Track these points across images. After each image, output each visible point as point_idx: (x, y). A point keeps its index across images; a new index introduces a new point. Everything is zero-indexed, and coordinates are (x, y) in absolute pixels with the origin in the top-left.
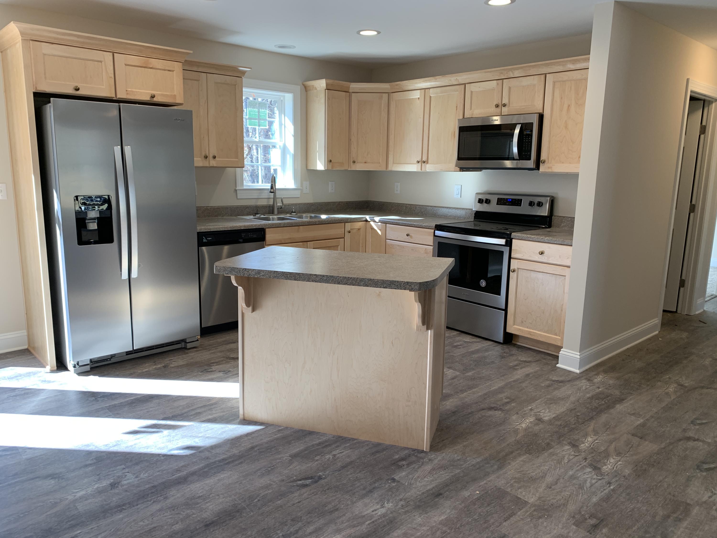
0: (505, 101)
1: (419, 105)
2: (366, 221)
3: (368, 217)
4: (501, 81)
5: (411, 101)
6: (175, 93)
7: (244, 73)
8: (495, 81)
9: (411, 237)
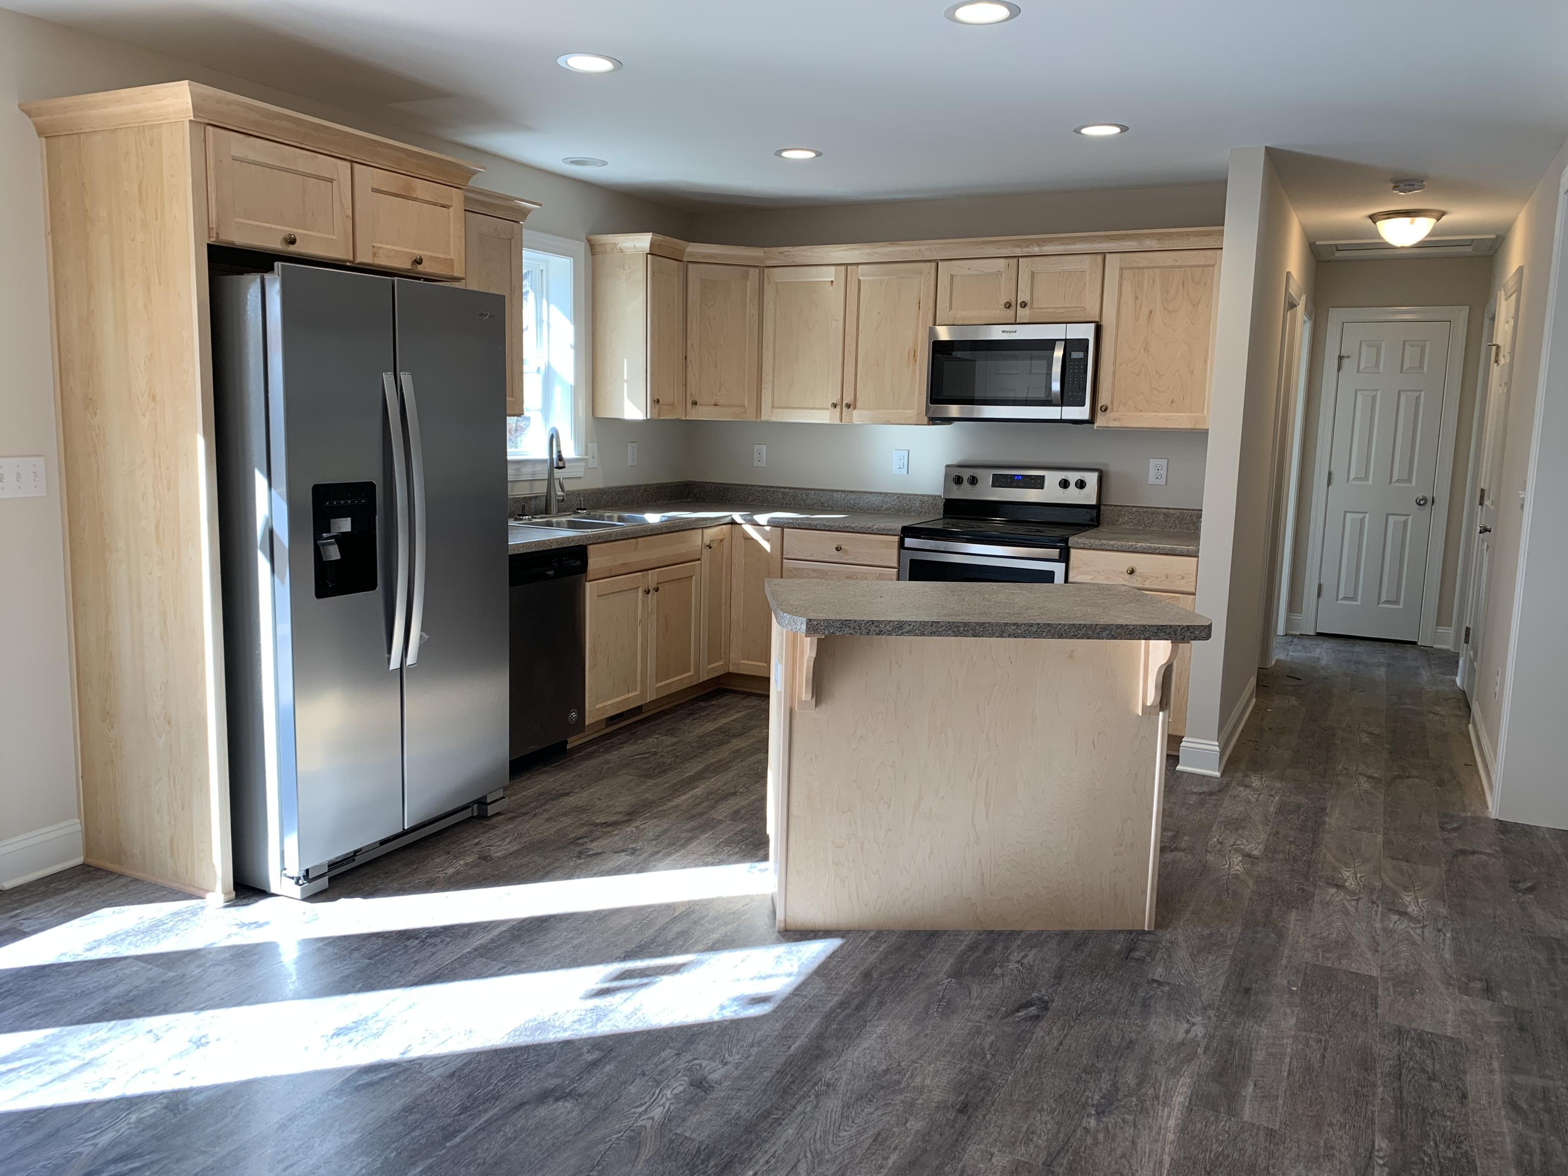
0: (1023, 296)
1: (835, 295)
2: (733, 523)
3: (737, 516)
4: (1015, 260)
5: (813, 287)
6: (452, 256)
7: (525, 213)
8: (1003, 260)
9: (846, 552)
